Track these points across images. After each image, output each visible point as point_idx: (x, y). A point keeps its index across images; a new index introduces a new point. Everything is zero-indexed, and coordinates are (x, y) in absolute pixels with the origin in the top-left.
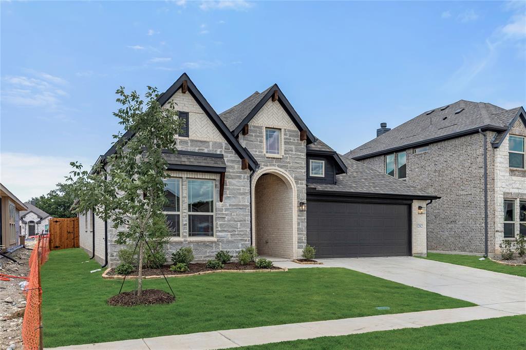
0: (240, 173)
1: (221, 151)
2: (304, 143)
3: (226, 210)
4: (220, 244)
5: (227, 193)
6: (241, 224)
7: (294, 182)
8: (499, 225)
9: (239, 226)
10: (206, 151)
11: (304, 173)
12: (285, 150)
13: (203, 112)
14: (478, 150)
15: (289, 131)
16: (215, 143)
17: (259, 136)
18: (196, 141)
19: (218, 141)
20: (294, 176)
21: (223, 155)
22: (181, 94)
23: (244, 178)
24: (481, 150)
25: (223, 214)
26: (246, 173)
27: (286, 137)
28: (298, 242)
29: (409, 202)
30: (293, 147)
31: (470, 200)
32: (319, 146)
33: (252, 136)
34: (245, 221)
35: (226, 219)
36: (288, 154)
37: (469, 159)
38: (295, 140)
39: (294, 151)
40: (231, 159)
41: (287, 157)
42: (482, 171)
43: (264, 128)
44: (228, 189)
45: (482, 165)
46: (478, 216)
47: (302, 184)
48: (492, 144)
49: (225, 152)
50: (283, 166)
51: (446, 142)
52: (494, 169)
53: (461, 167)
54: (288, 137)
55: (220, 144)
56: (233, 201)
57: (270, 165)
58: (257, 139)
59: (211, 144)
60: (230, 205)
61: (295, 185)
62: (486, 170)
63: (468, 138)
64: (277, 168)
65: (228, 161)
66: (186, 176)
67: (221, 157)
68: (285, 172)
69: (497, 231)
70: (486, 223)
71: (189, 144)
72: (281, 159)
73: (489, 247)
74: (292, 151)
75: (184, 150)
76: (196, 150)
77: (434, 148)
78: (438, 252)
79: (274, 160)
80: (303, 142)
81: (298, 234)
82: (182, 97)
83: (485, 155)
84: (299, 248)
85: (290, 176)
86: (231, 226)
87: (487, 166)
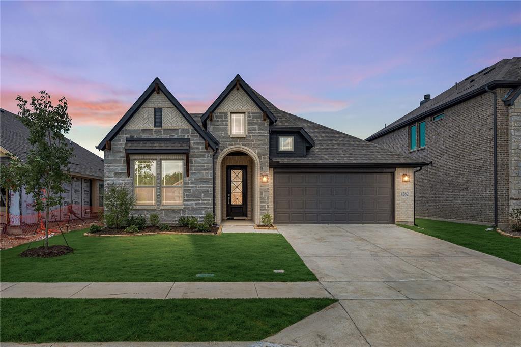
0: (205, 152)
1: (188, 136)
2: (267, 123)
3: (192, 183)
4: (187, 210)
5: (193, 170)
6: (204, 195)
7: (257, 158)
8: (513, 191)
9: (202, 196)
10: (176, 137)
11: (267, 148)
12: (248, 130)
13: (173, 106)
14: (488, 111)
15: (252, 113)
16: (183, 130)
17: (224, 121)
18: (168, 130)
19: (186, 128)
20: (257, 152)
21: (189, 139)
22: (157, 95)
23: (208, 157)
24: (491, 110)
25: (189, 187)
26: (209, 152)
27: (249, 119)
28: (261, 210)
29: (392, 170)
30: (257, 127)
31: (481, 165)
32: (286, 124)
33: (219, 121)
34: (208, 192)
35: (192, 191)
36: (252, 133)
37: (479, 121)
38: (258, 120)
39: (257, 130)
40: (196, 142)
41: (251, 136)
42: (492, 132)
43: (229, 113)
44: (194, 166)
45: (492, 126)
46: (489, 182)
47: (266, 158)
48: (504, 102)
49: (192, 136)
50: (247, 144)
51: (459, 106)
52: (508, 129)
53: (472, 130)
54: (251, 118)
55: (188, 130)
56: (198, 176)
57: (235, 144)
58: (223, 124)
59: (180, 131)
60: (195, 179)
61: (258, 160)
62: (495, 131)
63: (479, 98)
64: (241, 146)
65: (194, 143)
66: (159, 158)
67: (188, 140)
68: (248, 149)
69: (511, 199)
70: (496, 190)
71: (163, 132)
72: (244, 138)
73: (499, 217)
74: (255, 130)
75: (158, 137)
76: (168, 136)
77: (448, 113)
78: (451, 220)
79: (239, 139)
80: (266, 121)
81: (261, 202)
82: (157, 97)
83: (495, 114)
84: (260, 215)
85: (253, 152)
86: (195, 196)
87: (496, 127)
